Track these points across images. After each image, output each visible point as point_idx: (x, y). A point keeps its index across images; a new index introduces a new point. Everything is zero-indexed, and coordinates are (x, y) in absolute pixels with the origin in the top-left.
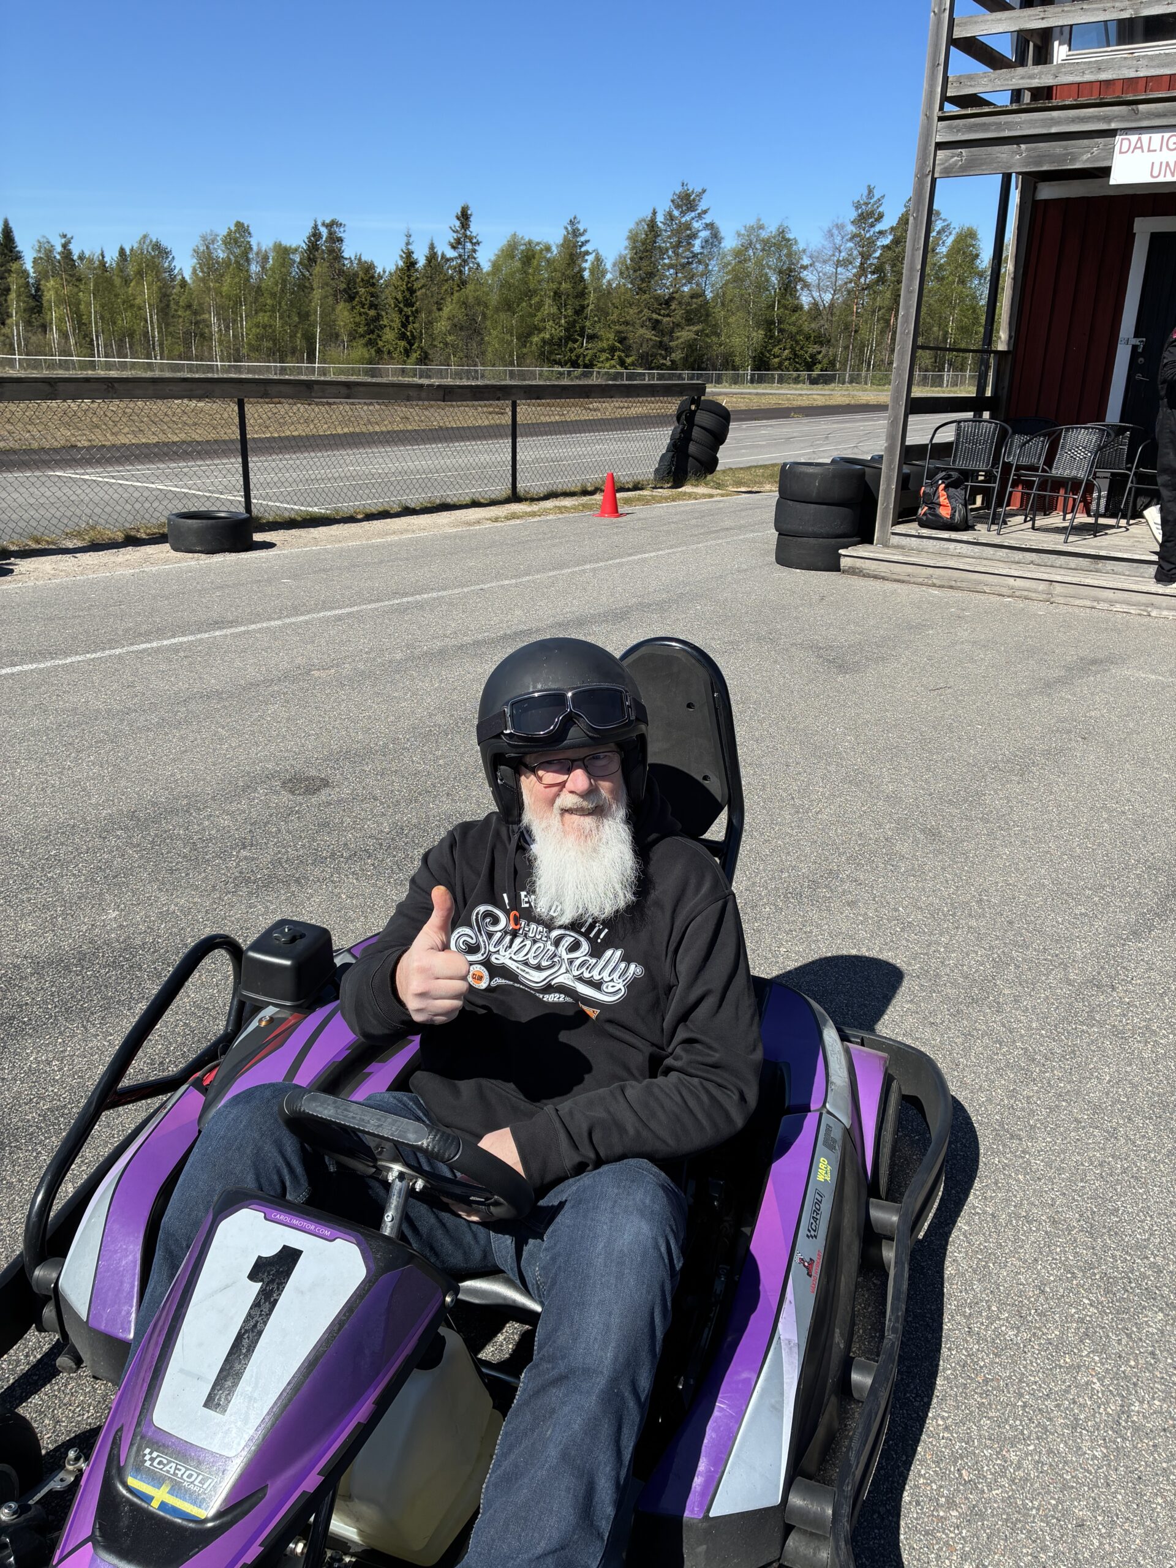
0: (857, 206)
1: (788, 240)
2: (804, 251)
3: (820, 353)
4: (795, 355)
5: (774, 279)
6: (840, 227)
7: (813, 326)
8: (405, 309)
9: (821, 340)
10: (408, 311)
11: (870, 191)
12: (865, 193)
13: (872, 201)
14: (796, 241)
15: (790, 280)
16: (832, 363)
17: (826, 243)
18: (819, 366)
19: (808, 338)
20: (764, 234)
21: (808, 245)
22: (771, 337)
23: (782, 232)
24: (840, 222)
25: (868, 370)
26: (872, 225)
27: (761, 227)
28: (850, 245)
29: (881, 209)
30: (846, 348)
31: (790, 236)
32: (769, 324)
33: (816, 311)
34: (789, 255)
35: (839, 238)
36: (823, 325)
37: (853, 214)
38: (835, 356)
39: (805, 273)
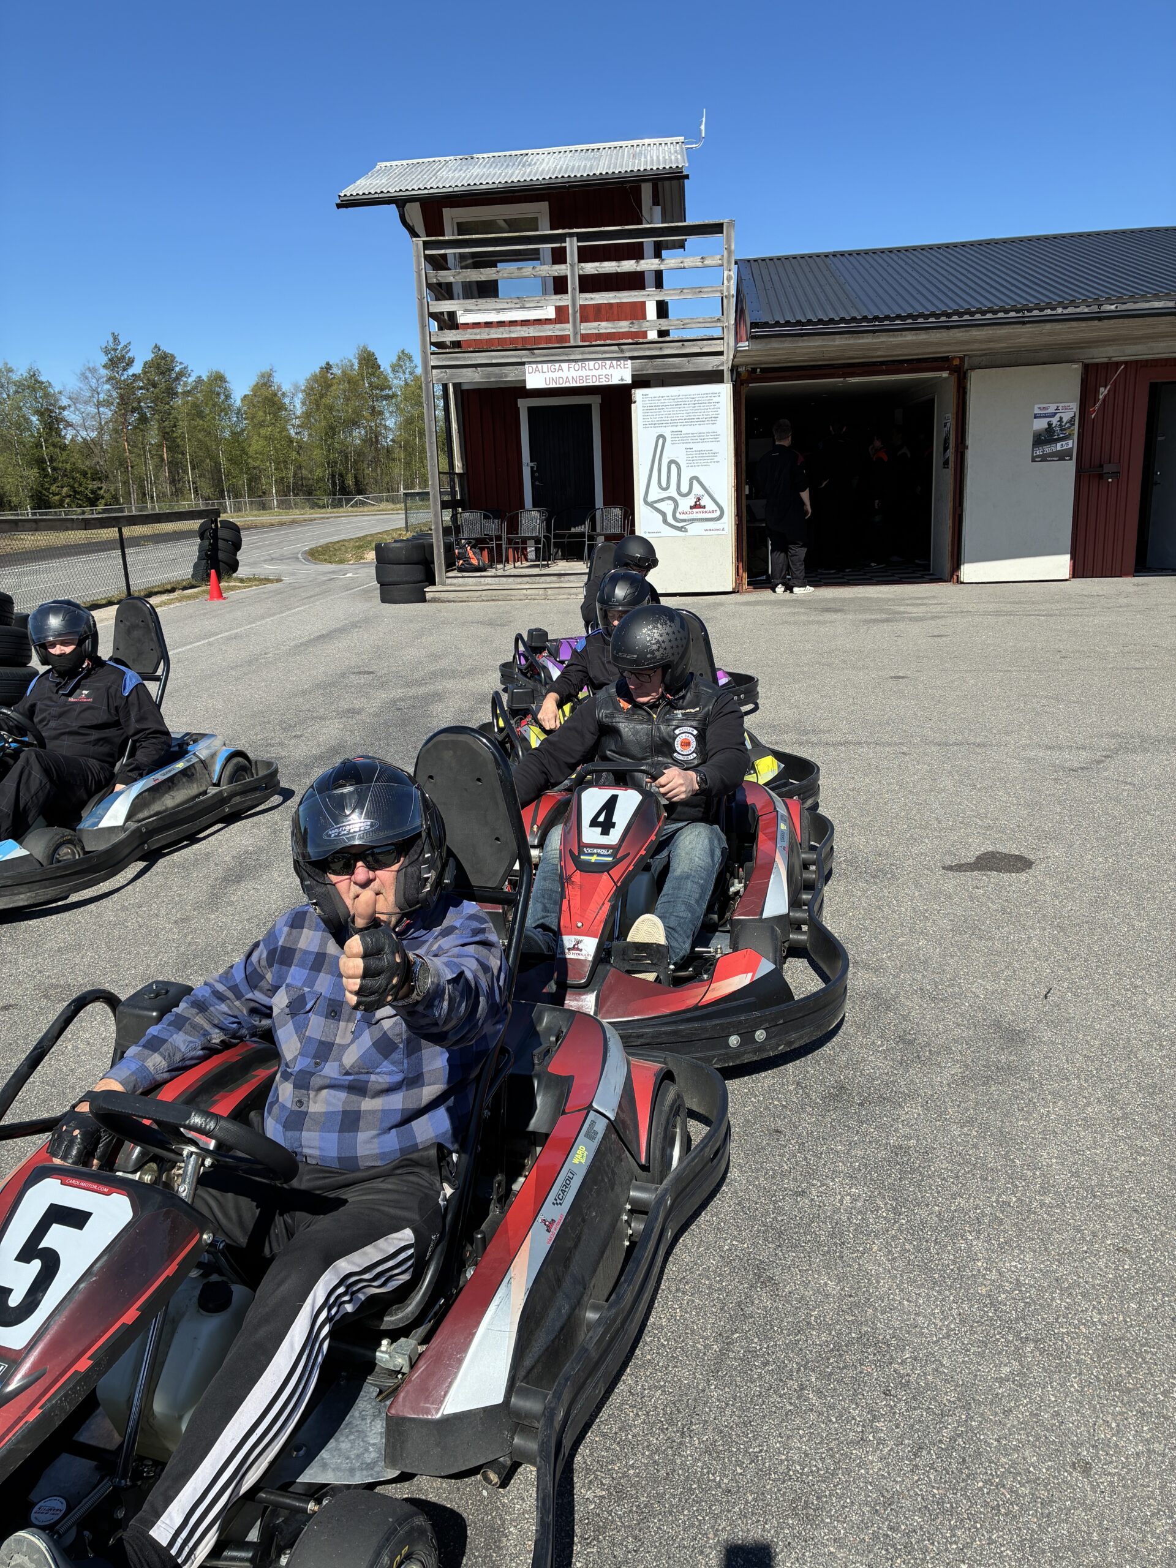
0: (107, 352)
1: (41, 383)
2: (60, 393)
3: (100, 489)
4: (75, 492)
5: (34, 419)
6: (93, 370)
7: (88, 463)
9: (98, 476)
11: (115, 339)
12: (111, 340)
13: (119, 347)
14: (50, 383)
15: (52, 422)
16: (115, 498)
17: (81, 385)
18: (103, 501)
19: (85, 474)
20: (15, 377)
21: (65, 388)
22: (46, 476)
24: (91, 365)
25: (153, 502)
26: (125, 369)
27: (10, 370)
28: (107, 387)
29: (130, 355)
30: (125, 483)
31: (42, 378)
32: (40, 462)
33: (88, 448)
34: (47, 395)
35: (94, 381)
36: (99, 461)
37: (104, 359)
38: (116, 490)
39: (66, 413)
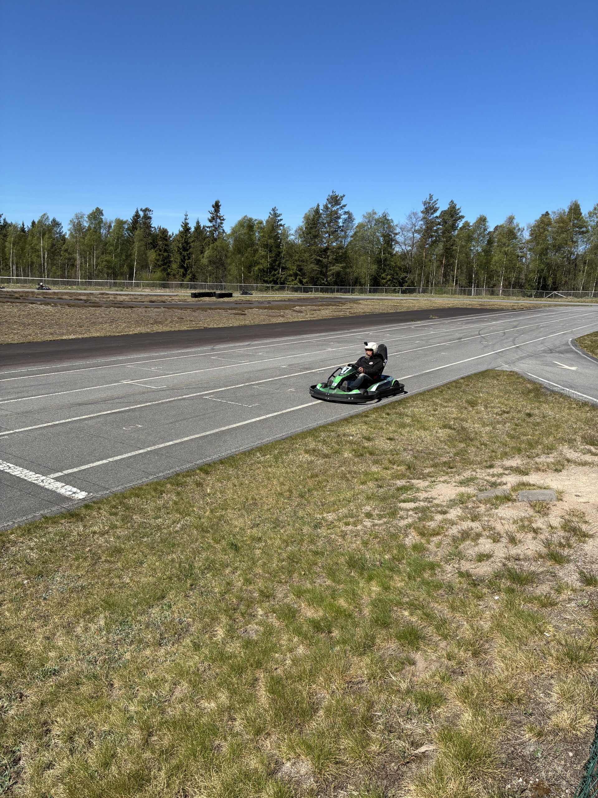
0: (425, 203)
2: (397, 226)
3: (406, 277)
4: (394, 278)
5: (381, 239)
6: (415, 214)
7: (403, 263)
8: (183, 252)
9: (407, 270)
10: (185, 253)
11: (431, 197)
12: (428, 197)
13: (432, 202)
14: (392, 221)
15: (389, 241)
16: (413, 283)
17: (408, 222)
18: (406, 284)
19: (400, 269)
20: (376, 217)
21: (399, 223)
22: (380, 269)
23: (385, 216)
24: (415, 211)
25: (432, 286)
26: (432, 214)
27: (375, 213)
28: (422, 222)
29: (437, 206)
30: (420, 275)
31: (389, 218)
32: (379, 262)
33: (404, 256)
34: (390, 227)
35: (415, 219)
36: (408, 263)
37: (422, 208)
38: (414, 279)
39: (397, 236)
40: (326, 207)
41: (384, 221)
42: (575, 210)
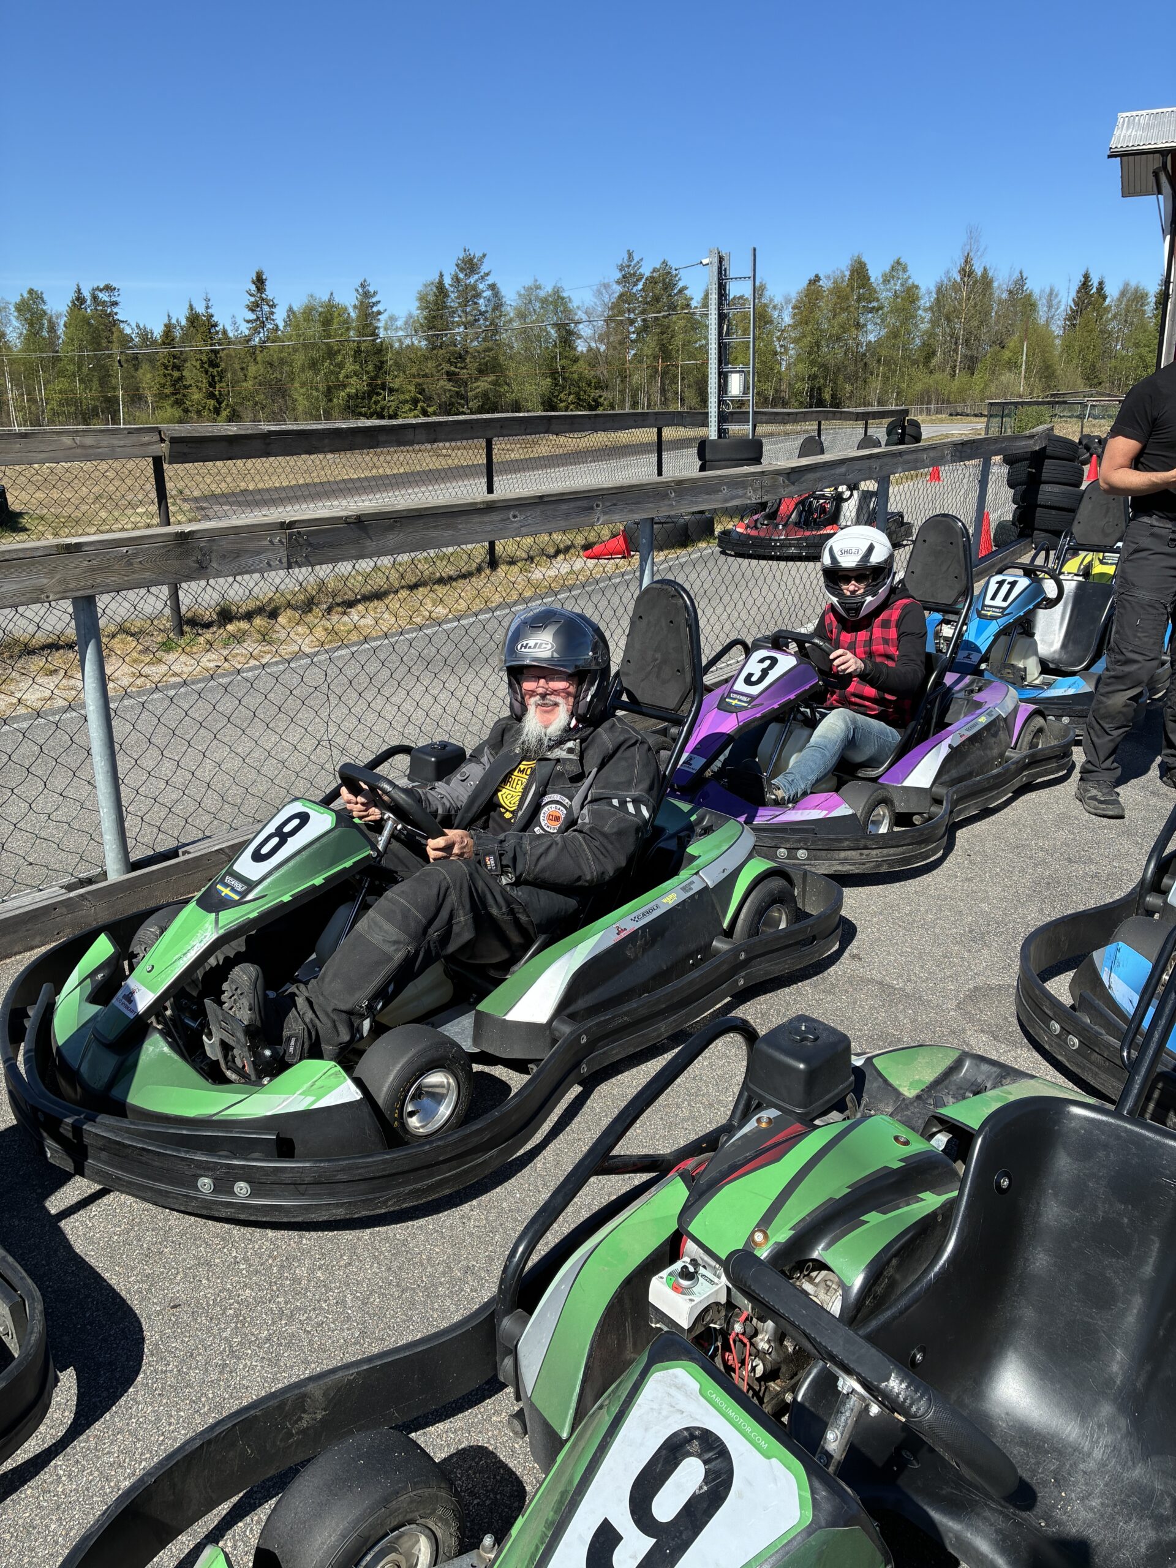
0: (620, 268)
1: (563, 298)
3: (600, 397)
4: (579, 399)
6: (606, 286)
7: (593, 373)
8: (211, 370)
10: (214, 371)
11: (630, 255)
12: (626, 257)
13: (632, 264)
14: (570, 299)
16: (612, 405)
17: (595, 300)
18: (601, 408)
19: (589, 383)
20: (542, 294)
22: (556, 385)
23: (557, 292)
24: (606, 281)
27: (538, 287)
29: (640, 270)
30: (622, 392)
31: (565, 295)
32: (553, 374)
33: (596, 359)
36: (602, 371)
37: (619, 275)
38: (614, 398)
40: (457, 280)
41: (558, 301)
42: (859, 272)
